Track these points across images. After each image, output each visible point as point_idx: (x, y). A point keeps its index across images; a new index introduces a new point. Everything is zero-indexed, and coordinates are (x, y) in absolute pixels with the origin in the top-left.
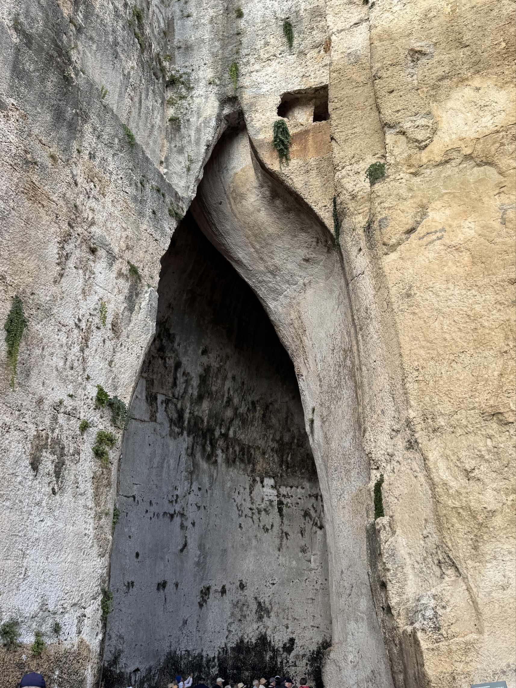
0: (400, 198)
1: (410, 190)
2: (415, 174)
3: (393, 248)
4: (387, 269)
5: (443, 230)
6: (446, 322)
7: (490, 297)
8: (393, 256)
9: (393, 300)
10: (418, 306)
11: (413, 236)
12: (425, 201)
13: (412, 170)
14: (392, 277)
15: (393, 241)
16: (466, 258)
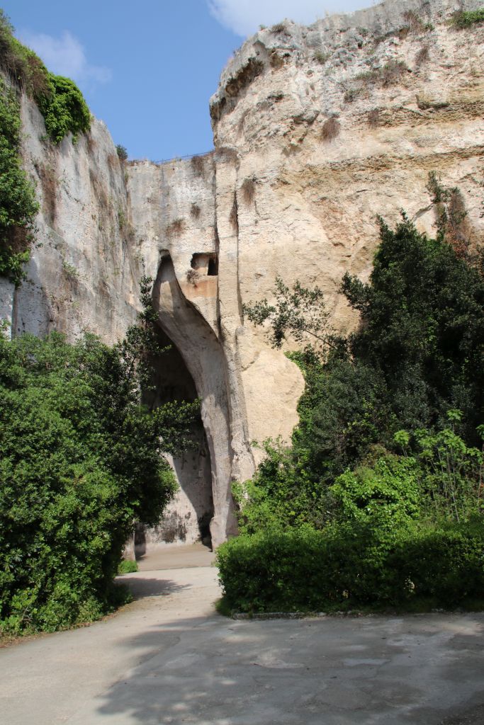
0: (249, 346)
1: (253, 343)
2: (255, 335)
3: (245, 369)
4: (243, 378)
5: (265, 365)
6: (264, 406)
7: (279, 398)
8: (245, 372)
9: (245, 393)
10: (254, 398)
11: (253, 365)
12: (258, 350)
13: (254, 333)
14: (245, 383)
15: (246, 366)
16: (272, 379)
